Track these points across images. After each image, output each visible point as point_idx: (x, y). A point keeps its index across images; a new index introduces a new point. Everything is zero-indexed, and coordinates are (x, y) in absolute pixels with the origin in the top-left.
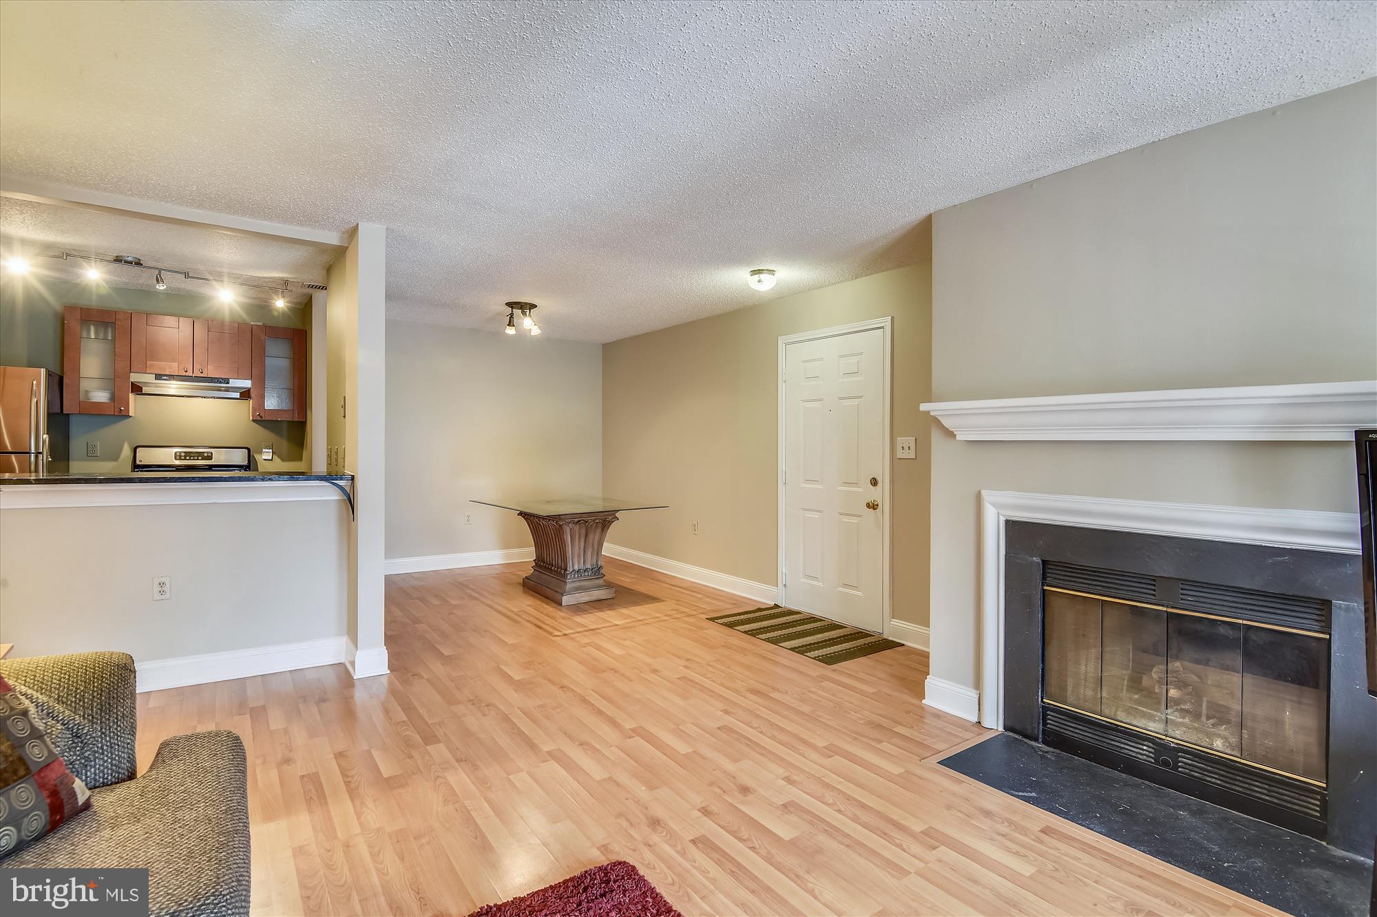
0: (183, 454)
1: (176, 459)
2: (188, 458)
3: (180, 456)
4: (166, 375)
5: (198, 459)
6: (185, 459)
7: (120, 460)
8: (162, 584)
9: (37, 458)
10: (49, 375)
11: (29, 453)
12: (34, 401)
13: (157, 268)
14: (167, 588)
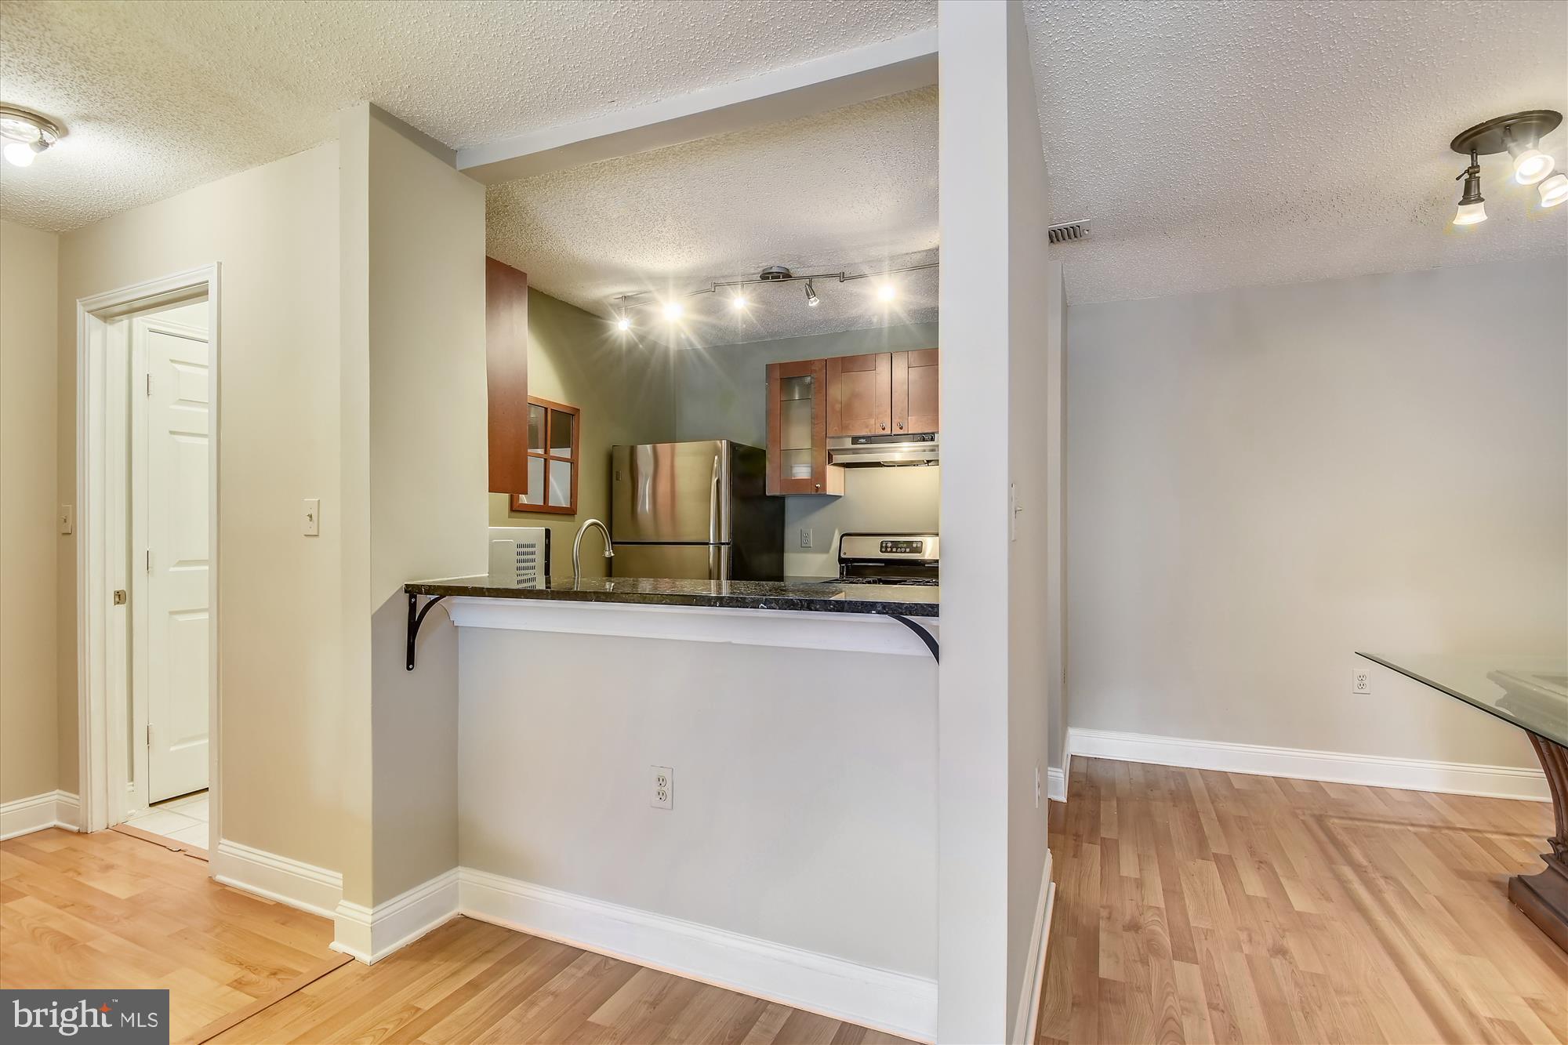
0: (889, 545)
1: (882, 552)
2: (894, 550)
3: (886, 547)
4: (863, 437)
5: (905, 552)
6: (891, 552)
7: (831, 551)
8: (661, 780)
9: (719, 550)
10: (733, 447)
11: (707, 544)
12: (715, 480)
13: (807, 277)
14: (667, 789)
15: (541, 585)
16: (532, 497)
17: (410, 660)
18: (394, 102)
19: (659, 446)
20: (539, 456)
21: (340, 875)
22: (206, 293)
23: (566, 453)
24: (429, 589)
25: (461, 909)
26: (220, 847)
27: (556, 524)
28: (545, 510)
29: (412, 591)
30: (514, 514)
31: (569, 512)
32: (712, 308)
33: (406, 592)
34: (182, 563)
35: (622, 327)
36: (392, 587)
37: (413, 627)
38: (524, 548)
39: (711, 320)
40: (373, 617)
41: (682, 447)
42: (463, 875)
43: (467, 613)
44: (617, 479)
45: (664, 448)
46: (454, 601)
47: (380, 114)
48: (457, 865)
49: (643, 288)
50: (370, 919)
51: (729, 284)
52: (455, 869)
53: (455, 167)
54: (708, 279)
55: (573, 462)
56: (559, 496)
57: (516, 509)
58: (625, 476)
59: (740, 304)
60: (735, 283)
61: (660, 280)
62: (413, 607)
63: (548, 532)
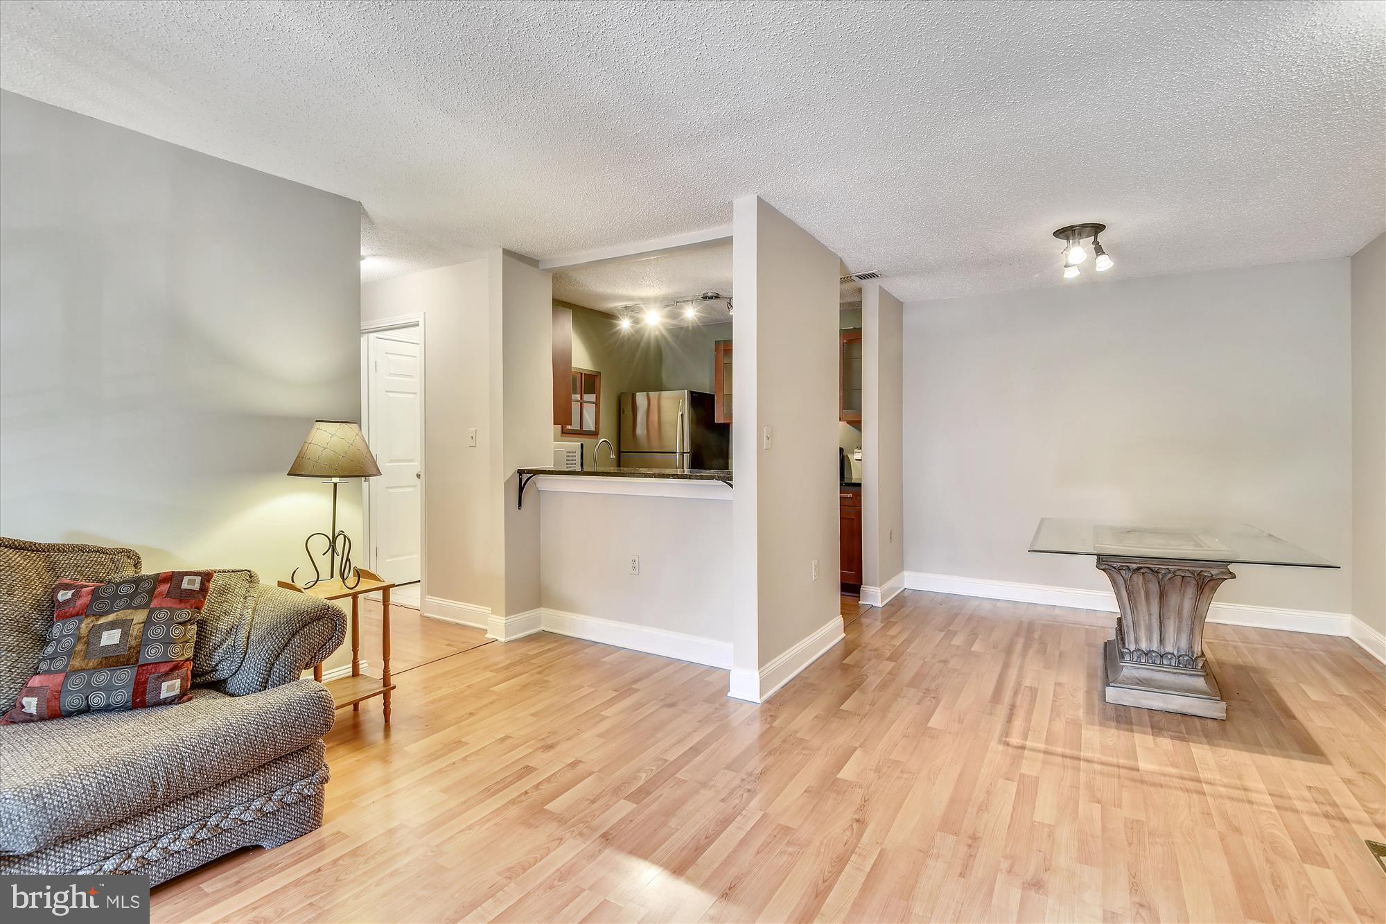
8: (634, 561)
9: (683, 456)
10: (691, 393)
11: (676, 453)
12: (680, 413)
13: (729, 298)
14: (636, 565)
15: (578, 469)
16: (575, 425)
17: (520, 505)
18: (515, 247)
19: (650, 393)
20: (577, 401)
21: (490, 609)
22: (418, 325)
23: (592, 397)
24: (529, 472)
25: (542, 628)
26: (426, 599)
27: (587, 441)
28: (581, 433)
29: (521, 472)
30: (564, 435)
31: (595, 434)
32: (675, 315)
33: (518, 472)
34: (391, 461)
35: (625, 325)
36: (512, 471)
37: (521, 489)
38: (570, 454)
39: (674, 322)
40: (505, 483)
41: (665, 394)
42: (544, 612)
43: (544, 483)
44: (623, 413)
45: (653, 394)
46: (540, 477)
47: (508, 253)
48: (540, 607)
49: (636, 303)
50: (504, 622)
51: (684, 302)
52: (539, 609)
53: (538, 268)
54: (672, 299)
55: (597, 404)
56: (589, 424)
57: (565, 432)
58: (628, 411)
59: (691, 314)
60: (687, 301)
61: (645, 300)
62: (521, 480)
63: (582, 445)
